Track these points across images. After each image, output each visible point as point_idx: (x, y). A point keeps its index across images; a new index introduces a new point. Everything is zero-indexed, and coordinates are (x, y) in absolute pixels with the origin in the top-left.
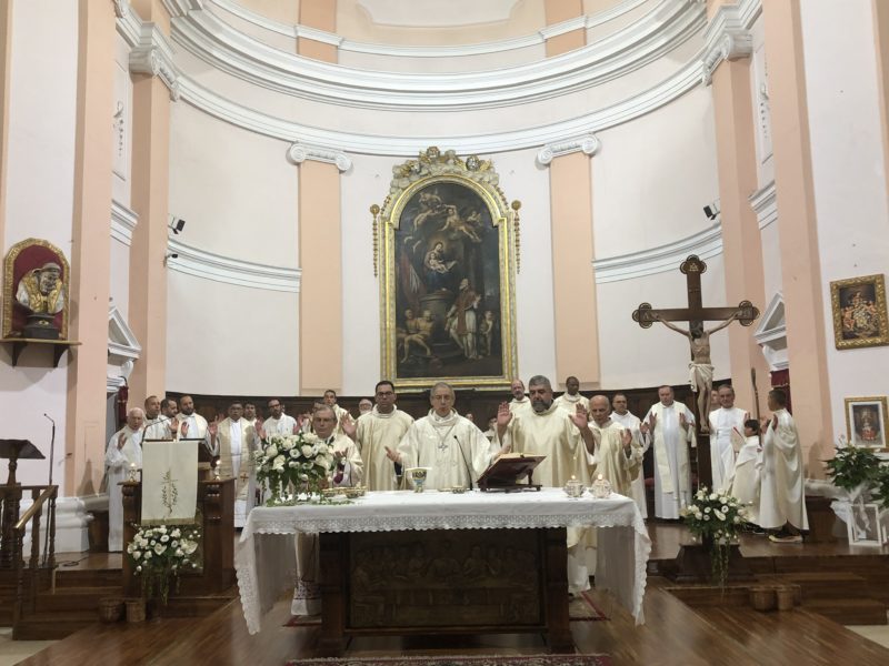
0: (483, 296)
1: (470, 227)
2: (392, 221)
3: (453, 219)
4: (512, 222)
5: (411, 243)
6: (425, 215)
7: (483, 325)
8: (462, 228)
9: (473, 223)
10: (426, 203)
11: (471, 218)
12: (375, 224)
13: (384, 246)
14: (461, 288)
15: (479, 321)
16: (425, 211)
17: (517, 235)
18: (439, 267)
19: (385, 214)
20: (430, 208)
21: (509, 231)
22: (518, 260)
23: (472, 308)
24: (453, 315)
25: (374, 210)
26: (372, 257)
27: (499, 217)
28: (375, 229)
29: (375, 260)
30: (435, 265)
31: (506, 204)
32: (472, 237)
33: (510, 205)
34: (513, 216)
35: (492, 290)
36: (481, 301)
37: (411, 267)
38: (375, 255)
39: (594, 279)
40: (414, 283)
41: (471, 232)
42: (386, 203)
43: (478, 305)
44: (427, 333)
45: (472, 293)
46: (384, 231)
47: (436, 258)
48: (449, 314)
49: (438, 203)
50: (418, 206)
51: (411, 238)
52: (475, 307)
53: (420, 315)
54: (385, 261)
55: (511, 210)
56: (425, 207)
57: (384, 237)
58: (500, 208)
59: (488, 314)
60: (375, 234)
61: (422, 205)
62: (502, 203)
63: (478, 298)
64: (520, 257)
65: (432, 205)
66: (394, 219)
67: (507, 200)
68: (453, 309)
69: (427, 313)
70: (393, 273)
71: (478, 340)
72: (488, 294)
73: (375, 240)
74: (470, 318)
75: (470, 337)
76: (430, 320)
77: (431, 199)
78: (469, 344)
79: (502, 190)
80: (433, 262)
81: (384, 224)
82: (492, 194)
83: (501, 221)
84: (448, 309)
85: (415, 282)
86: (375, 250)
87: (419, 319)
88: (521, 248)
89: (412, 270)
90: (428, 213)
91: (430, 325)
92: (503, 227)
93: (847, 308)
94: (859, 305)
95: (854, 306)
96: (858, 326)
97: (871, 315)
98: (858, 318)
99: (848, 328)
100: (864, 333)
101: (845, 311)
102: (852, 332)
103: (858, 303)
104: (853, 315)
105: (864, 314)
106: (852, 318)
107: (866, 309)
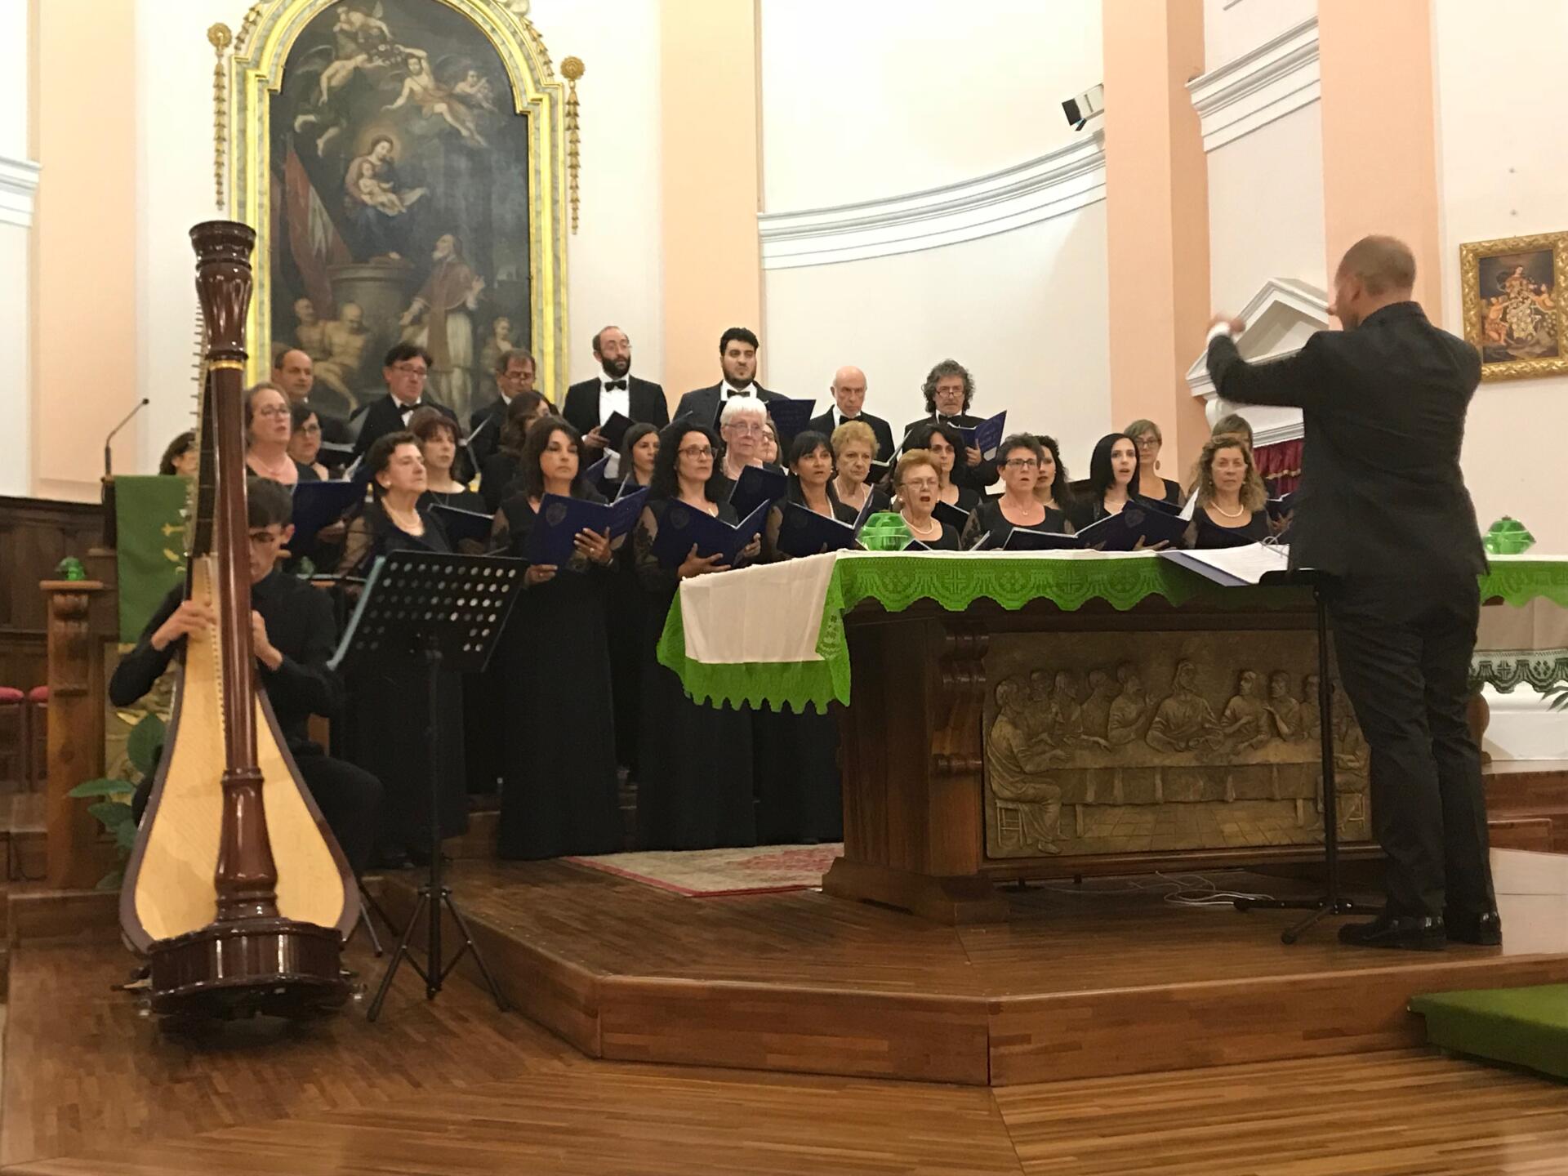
0: (489, 283)
1: (462, 109)
2: (264, 70)
3: (419, 82)
4: (561, 109)
5: (313, 131)
6: (351, 64)
7: (488, 351)
8: (441, 107)
9: (465, 100)
10: (352, 36)
11: (462, 87)
12: (219, 73)
13: (243, 132)
14: (438, 255)
15: (480, 339)
16: (349, 57)
17: (575, 141)
18: (383, 198)
19: (247, 52)
20: (362, 48)
21: (553, 129)
22: (575, 201)
23: (463, 309)
24: (417, 321)
25: (219, 37)
26: (212, 155)
27: (532, 94)
28: (219, 87)
29: (219, 164)
30: (370, 191)
31: (548, 63)
32: (464, 133)
33: (556, 67)
34: (562, 96)
35: (513, 269)
36: (483, 291)
37: (312, 190)
38: (219, 152)
39: (761, 258)
40: (319, 234)
41: (463, 123)
42: (249, 23)
43: (479, 302)
44: (352, 362)
45: (464, 271)
46: (243, 92)
47: (376, 176)
48: (407, 318)
49: (383, 39)
50: (332, 39)
51: (311, 118)
52: (471, 304)
53: (335, 315)
54: (243, 172)
55: (559, 78)
56: (351, 46)
57: (243, 108)
58: (532, 70)
59: (502, 326)
60: (219, 99)
61: (342, 40)
62: (538, 60)
63: (478, 285)
64: (581, 194)
65: (367, 42)
66: (271, 68)
67: (551, 55)
68: (417, 305)
69: (351, 312)
70: (266, 201)
71: (476, 387)
72: (502, 276)
73: (220, 113)
74: (459, 332)
75: (457, 377)
76: (358, 330)
77: (365, 28)
78: (456, 395)
79: (538, 27)
80: (367, 184)
81: (243, 79)
82: (514, 33)
83: (537, 102)
84: (407, 306)
85: (320, 229)
86: (220, 139)
87: (331, 326)
88: (580, 172)
89: (314, 200)
90: (360, 59)
91: (358, 341)
92: (537, 118)
93: (1493, 300)
94: (1519, 293)
95: (1508, 294)
96: (1516, 335)
97: (1543, 315)
98: (1515, 320)
99: (1494, 341)
100: (1527, 349)
101: (1490, 304)
102: (1502, 348)
103: (1516, 289)
104: (1505, 313)
105: (1529, 311)
106: (1504, 319)
107: (1533, 303)
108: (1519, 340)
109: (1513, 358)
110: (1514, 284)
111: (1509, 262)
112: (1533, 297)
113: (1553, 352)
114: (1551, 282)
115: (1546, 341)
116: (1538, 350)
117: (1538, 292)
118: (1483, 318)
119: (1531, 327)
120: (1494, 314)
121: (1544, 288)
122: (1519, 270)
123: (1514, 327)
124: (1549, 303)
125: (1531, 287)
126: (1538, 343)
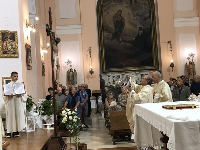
93: (4, 42)
94: (9, 41)
95: (7, 41)
96: (8, 49)
97: (13, 46)
98: (8, 46)
99: (5, 50)
100: (10, 52)
101: (4, 43)
102: (6, 51)
103: (8, 40)
104: (6, 45)
105: (10, 45)
106: (6, 46)
107: (11, 44)
108: (9, 50)
109: (8, 54)
110: (8, 39)
111: (7, 35)
112: (11, 42)
113: (14, 53)
114: (14, 41)
115: (13, 51)
116: (12, 53)
117: (12, 42)
118: (3, 45)
119: (11, 48)
120: (5, 44)
121: (13, 41)
122: (9, 37)
123: (8, 48)
124: (14, 44)
125: (11, 40)
126: (12, 51)
